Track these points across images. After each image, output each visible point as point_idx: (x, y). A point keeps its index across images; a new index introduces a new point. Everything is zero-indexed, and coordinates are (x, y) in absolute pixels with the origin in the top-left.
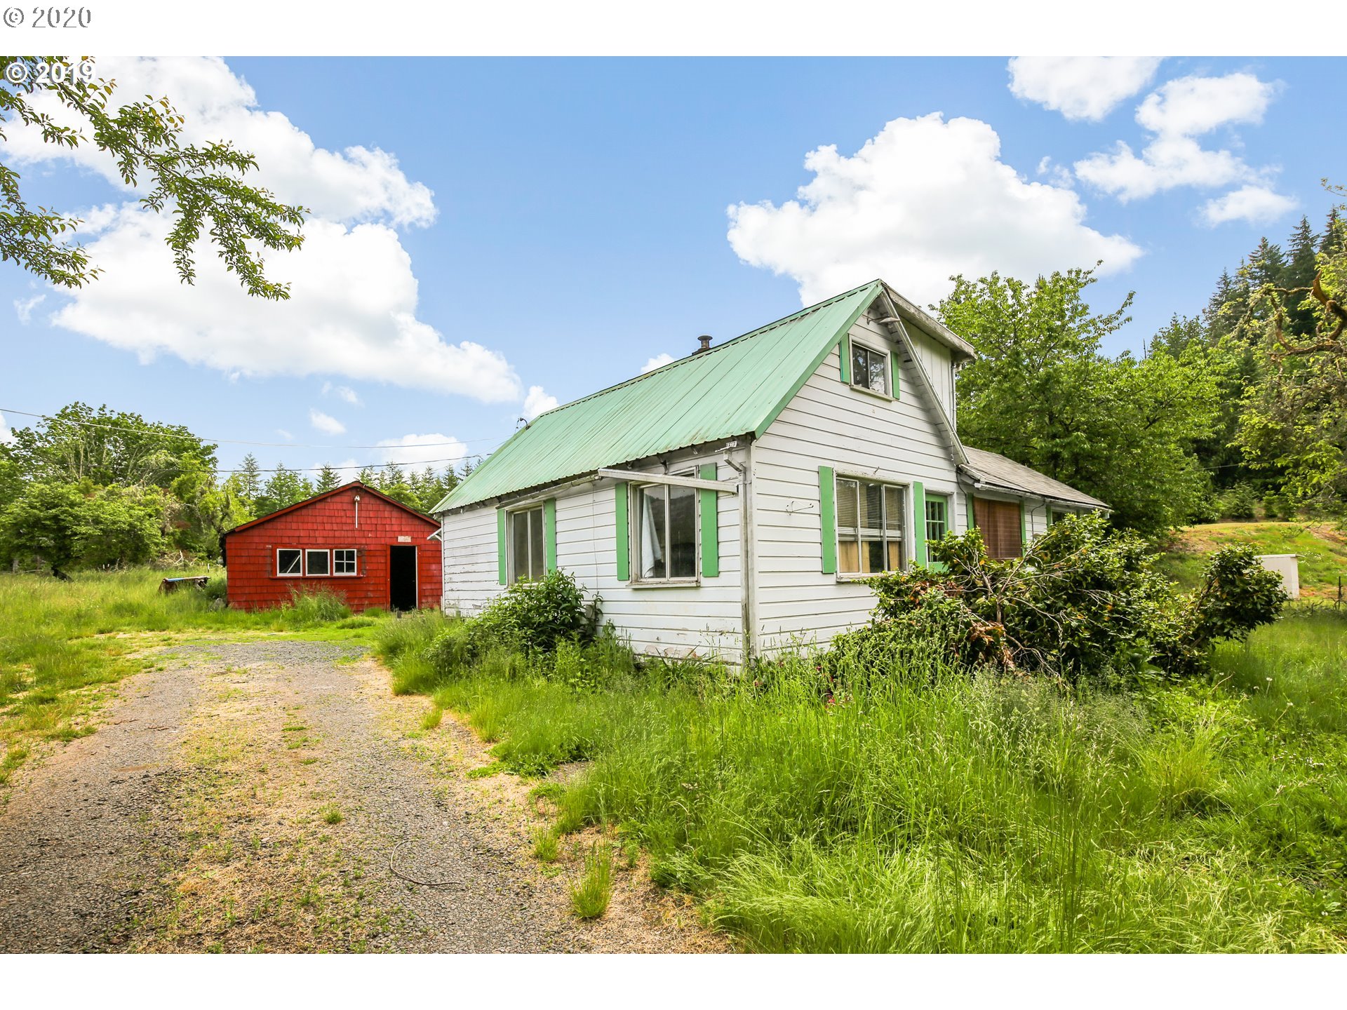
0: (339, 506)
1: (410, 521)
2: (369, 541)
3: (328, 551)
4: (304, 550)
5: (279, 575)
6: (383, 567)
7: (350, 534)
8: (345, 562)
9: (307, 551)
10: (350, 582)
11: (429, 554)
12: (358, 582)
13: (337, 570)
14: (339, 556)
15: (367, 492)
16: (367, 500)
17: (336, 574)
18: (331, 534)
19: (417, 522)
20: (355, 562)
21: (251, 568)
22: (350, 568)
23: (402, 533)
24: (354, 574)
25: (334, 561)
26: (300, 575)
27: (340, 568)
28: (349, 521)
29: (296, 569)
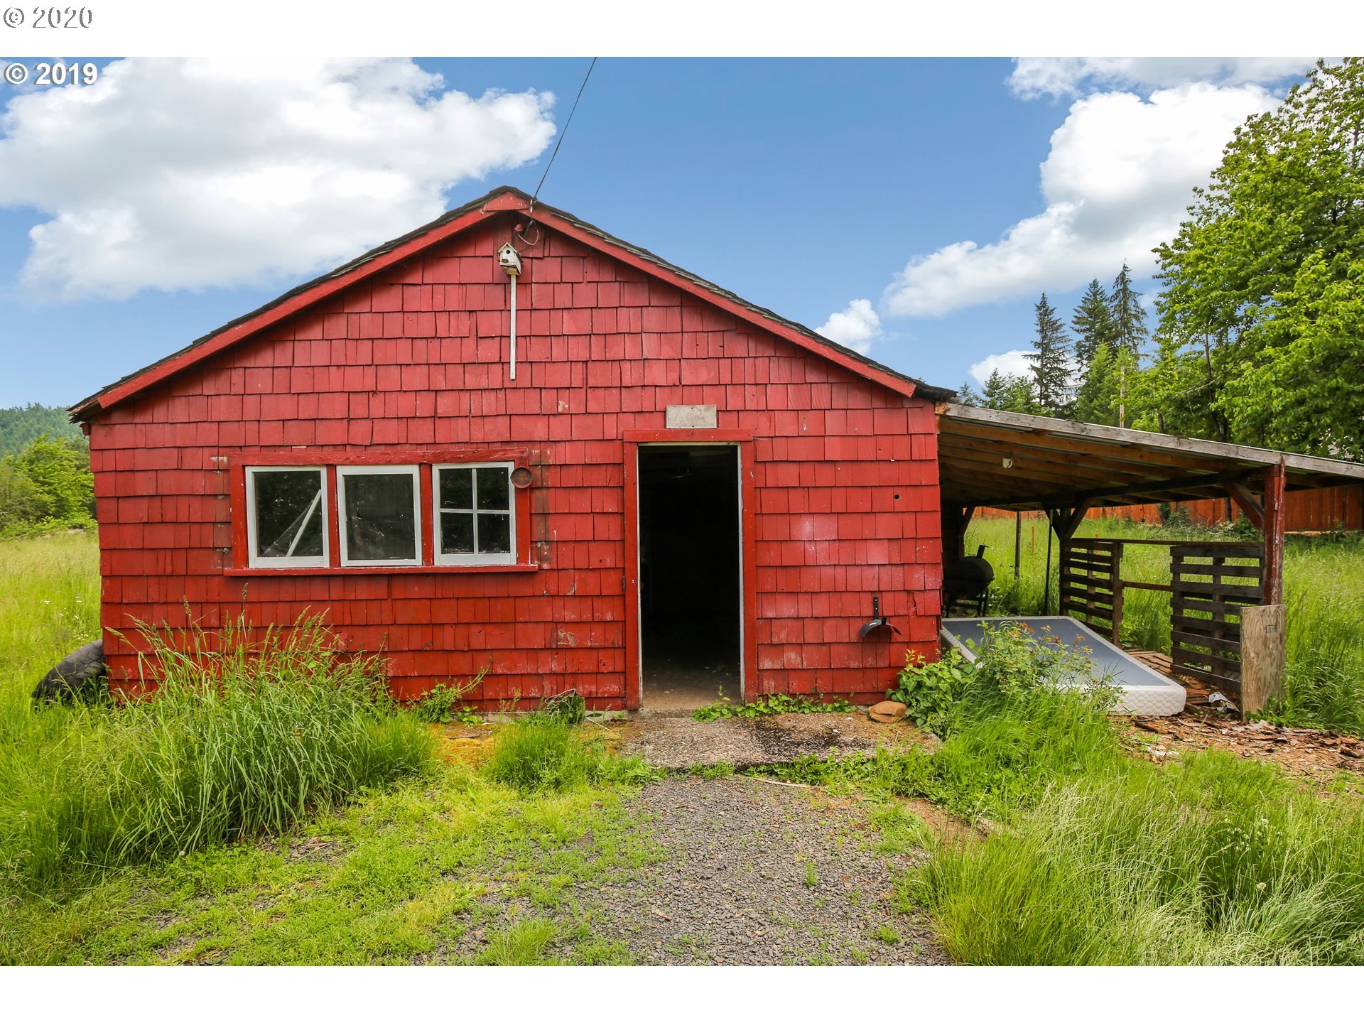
0: (454, 298)
1: (712, 344)
2: (559, 429)
3: (414, 470)
4: (332, 467)
5: (257, 563)
6: (610, 529)
7: (489, 403)
8: (475, 511)
9: (342, 471)
10: (490, 589)
11: (789, 476)
12: (524, 588)
13: (448, 546)
14: (455, 489)
15: (550, 234)
16: (549, 268)
17: (444, 560)
18: (424, 405)
19: (741, 346)
20: (512, 512)
21: (164, 537)
22: (494, 536)
23: (683, 392)
24: (508, 559)
25: (437, 511)
26: (321, 562)
27: (456, 536)
28: (488, 351)
29: (310, 545)
